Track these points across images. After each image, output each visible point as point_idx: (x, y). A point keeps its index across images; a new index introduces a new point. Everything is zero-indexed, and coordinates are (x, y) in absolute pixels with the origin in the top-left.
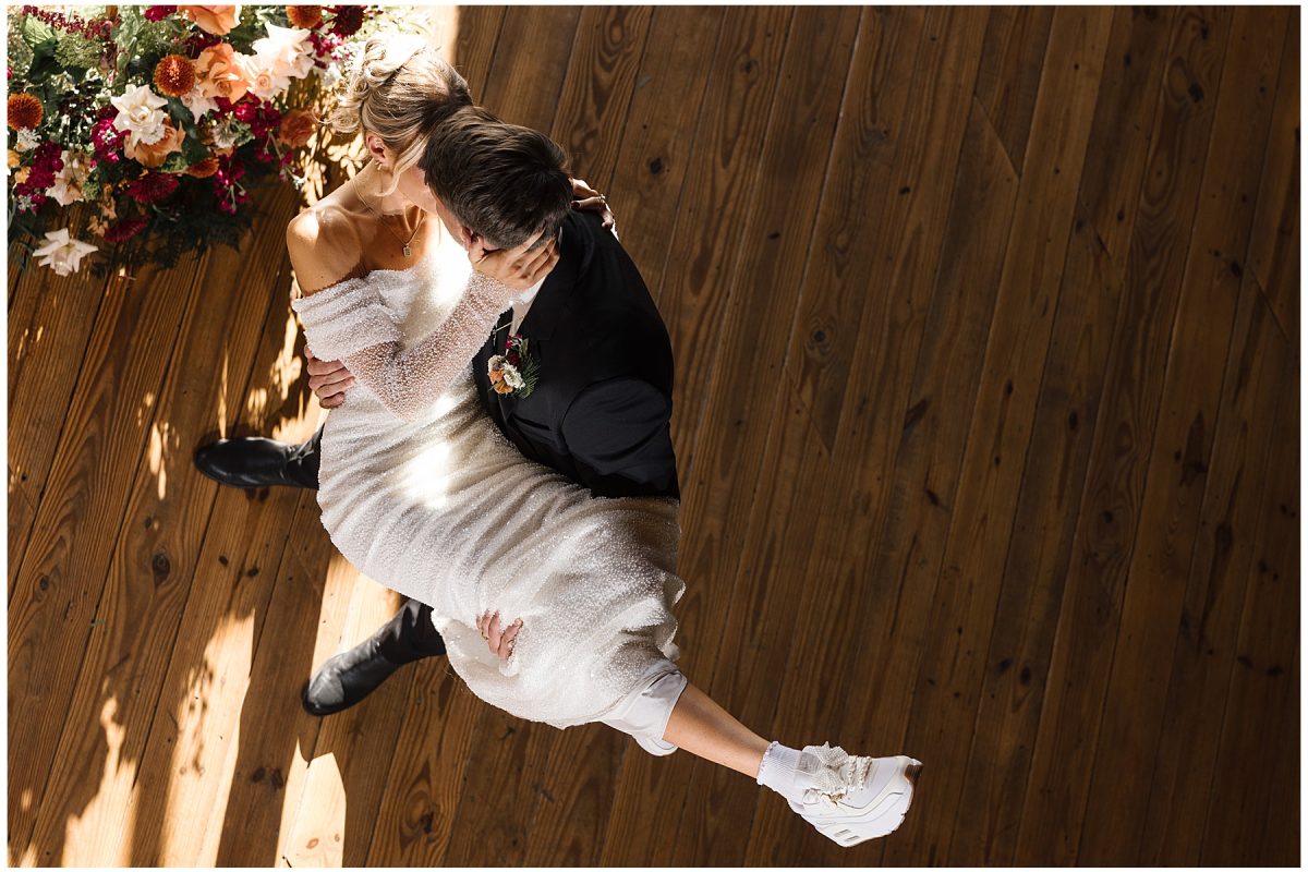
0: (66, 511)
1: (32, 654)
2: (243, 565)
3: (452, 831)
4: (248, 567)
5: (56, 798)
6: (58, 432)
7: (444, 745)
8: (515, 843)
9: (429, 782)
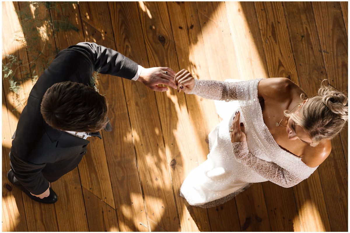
0: (124, 37)
1: (136, 86)
2: (187, 26)
3: (299, 79)
4: (189, 26)
5: (166, 126)
6: (109, 13)
7: (282, 52)
8: (322, 72)
9: (283, 66)
